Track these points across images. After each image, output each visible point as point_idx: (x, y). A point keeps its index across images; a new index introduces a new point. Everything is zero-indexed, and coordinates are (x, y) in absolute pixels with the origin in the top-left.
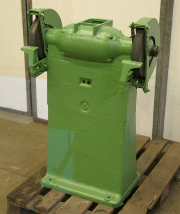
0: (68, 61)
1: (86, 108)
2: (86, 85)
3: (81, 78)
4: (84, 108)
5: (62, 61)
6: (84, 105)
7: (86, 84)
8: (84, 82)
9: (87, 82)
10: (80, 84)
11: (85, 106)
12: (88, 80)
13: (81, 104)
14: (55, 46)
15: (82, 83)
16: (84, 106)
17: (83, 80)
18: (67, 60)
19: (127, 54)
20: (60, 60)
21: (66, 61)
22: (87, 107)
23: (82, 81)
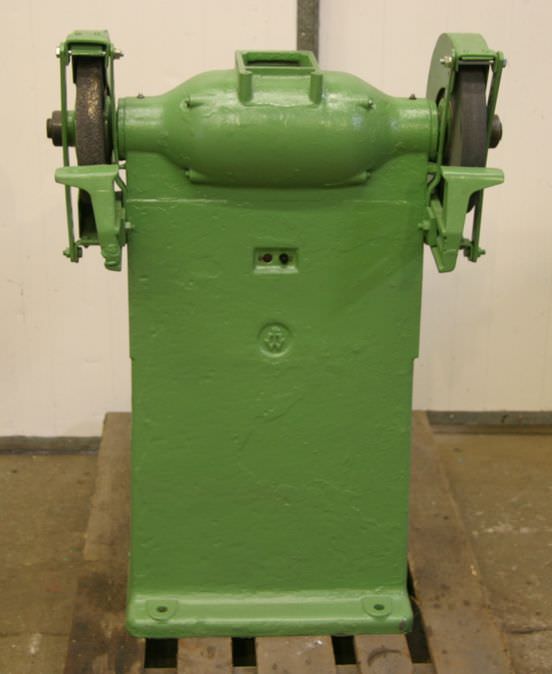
0: (208, 198)
1: (278, 345)
2: (274, 268)
3: (257, 250)
4: (271, 345)
5: (185, 201)
6: (270, 334)
7: (275, 264)
8: (267, 259)
9: (276, 257)
10: (254, 268)
11: (277, 337)
12: (281, 253)
13: (260, 332)
14: (154, 157)
15: (260, 265)
16: (272, 337)
17: (263, 254)
18: (202, 198)
19: (417, 151)
20: (180, 201)
21: (202, 200)
22: (283, 339)
23: (260, 259)
